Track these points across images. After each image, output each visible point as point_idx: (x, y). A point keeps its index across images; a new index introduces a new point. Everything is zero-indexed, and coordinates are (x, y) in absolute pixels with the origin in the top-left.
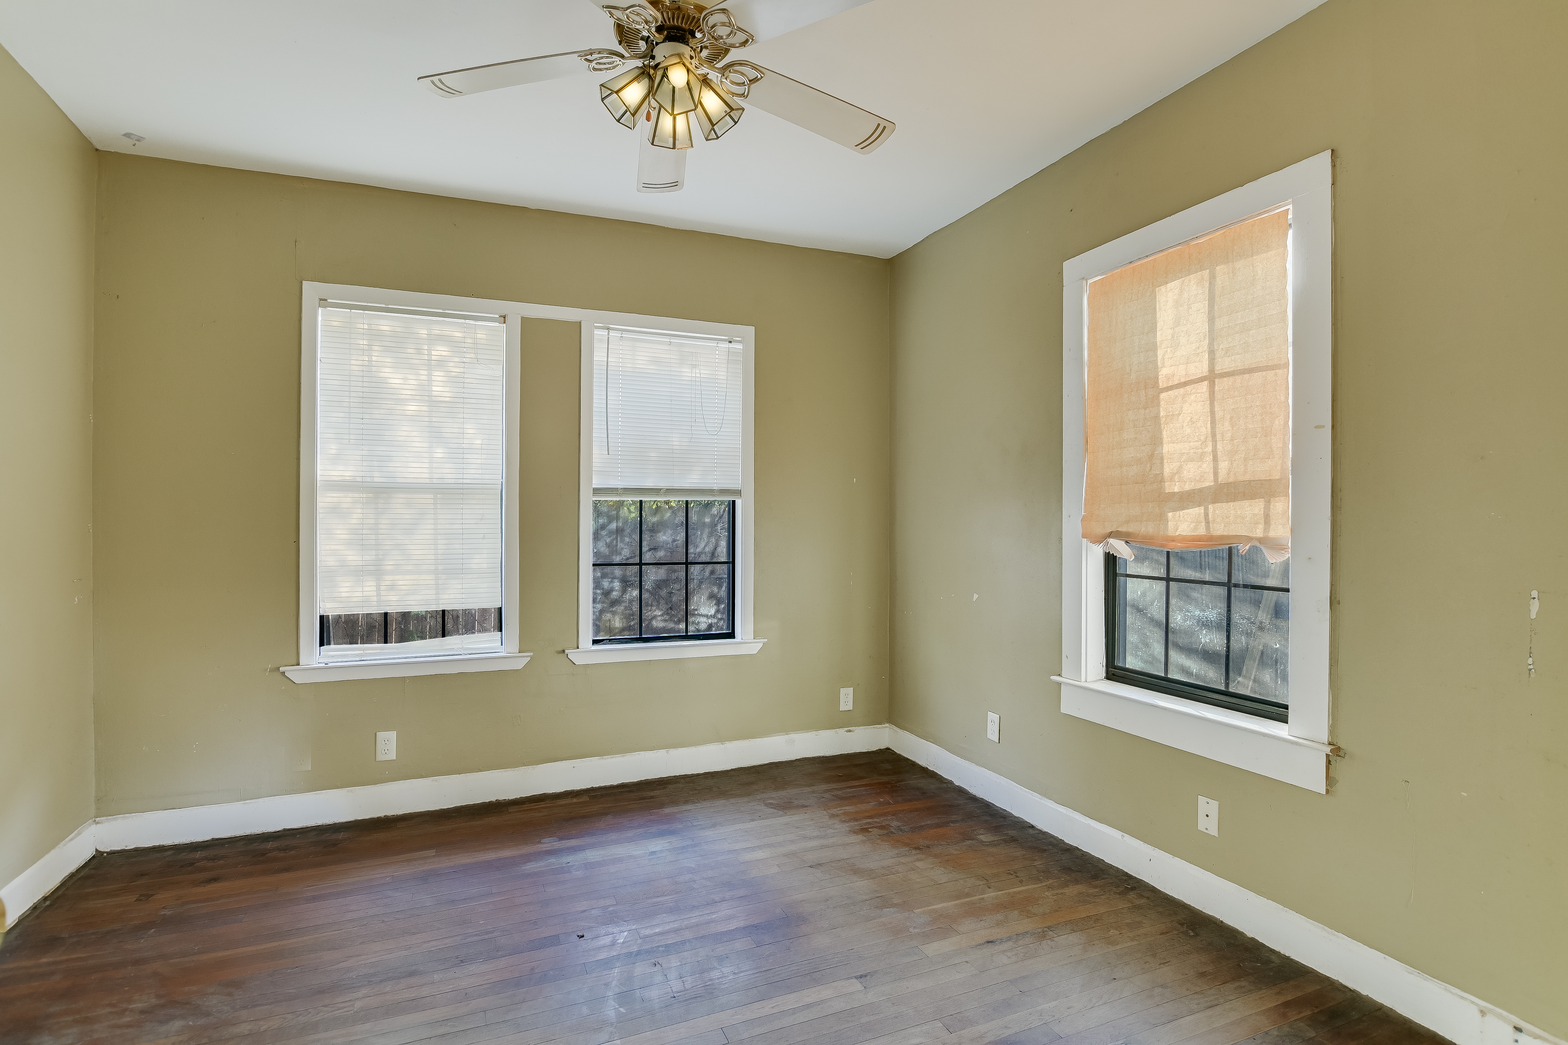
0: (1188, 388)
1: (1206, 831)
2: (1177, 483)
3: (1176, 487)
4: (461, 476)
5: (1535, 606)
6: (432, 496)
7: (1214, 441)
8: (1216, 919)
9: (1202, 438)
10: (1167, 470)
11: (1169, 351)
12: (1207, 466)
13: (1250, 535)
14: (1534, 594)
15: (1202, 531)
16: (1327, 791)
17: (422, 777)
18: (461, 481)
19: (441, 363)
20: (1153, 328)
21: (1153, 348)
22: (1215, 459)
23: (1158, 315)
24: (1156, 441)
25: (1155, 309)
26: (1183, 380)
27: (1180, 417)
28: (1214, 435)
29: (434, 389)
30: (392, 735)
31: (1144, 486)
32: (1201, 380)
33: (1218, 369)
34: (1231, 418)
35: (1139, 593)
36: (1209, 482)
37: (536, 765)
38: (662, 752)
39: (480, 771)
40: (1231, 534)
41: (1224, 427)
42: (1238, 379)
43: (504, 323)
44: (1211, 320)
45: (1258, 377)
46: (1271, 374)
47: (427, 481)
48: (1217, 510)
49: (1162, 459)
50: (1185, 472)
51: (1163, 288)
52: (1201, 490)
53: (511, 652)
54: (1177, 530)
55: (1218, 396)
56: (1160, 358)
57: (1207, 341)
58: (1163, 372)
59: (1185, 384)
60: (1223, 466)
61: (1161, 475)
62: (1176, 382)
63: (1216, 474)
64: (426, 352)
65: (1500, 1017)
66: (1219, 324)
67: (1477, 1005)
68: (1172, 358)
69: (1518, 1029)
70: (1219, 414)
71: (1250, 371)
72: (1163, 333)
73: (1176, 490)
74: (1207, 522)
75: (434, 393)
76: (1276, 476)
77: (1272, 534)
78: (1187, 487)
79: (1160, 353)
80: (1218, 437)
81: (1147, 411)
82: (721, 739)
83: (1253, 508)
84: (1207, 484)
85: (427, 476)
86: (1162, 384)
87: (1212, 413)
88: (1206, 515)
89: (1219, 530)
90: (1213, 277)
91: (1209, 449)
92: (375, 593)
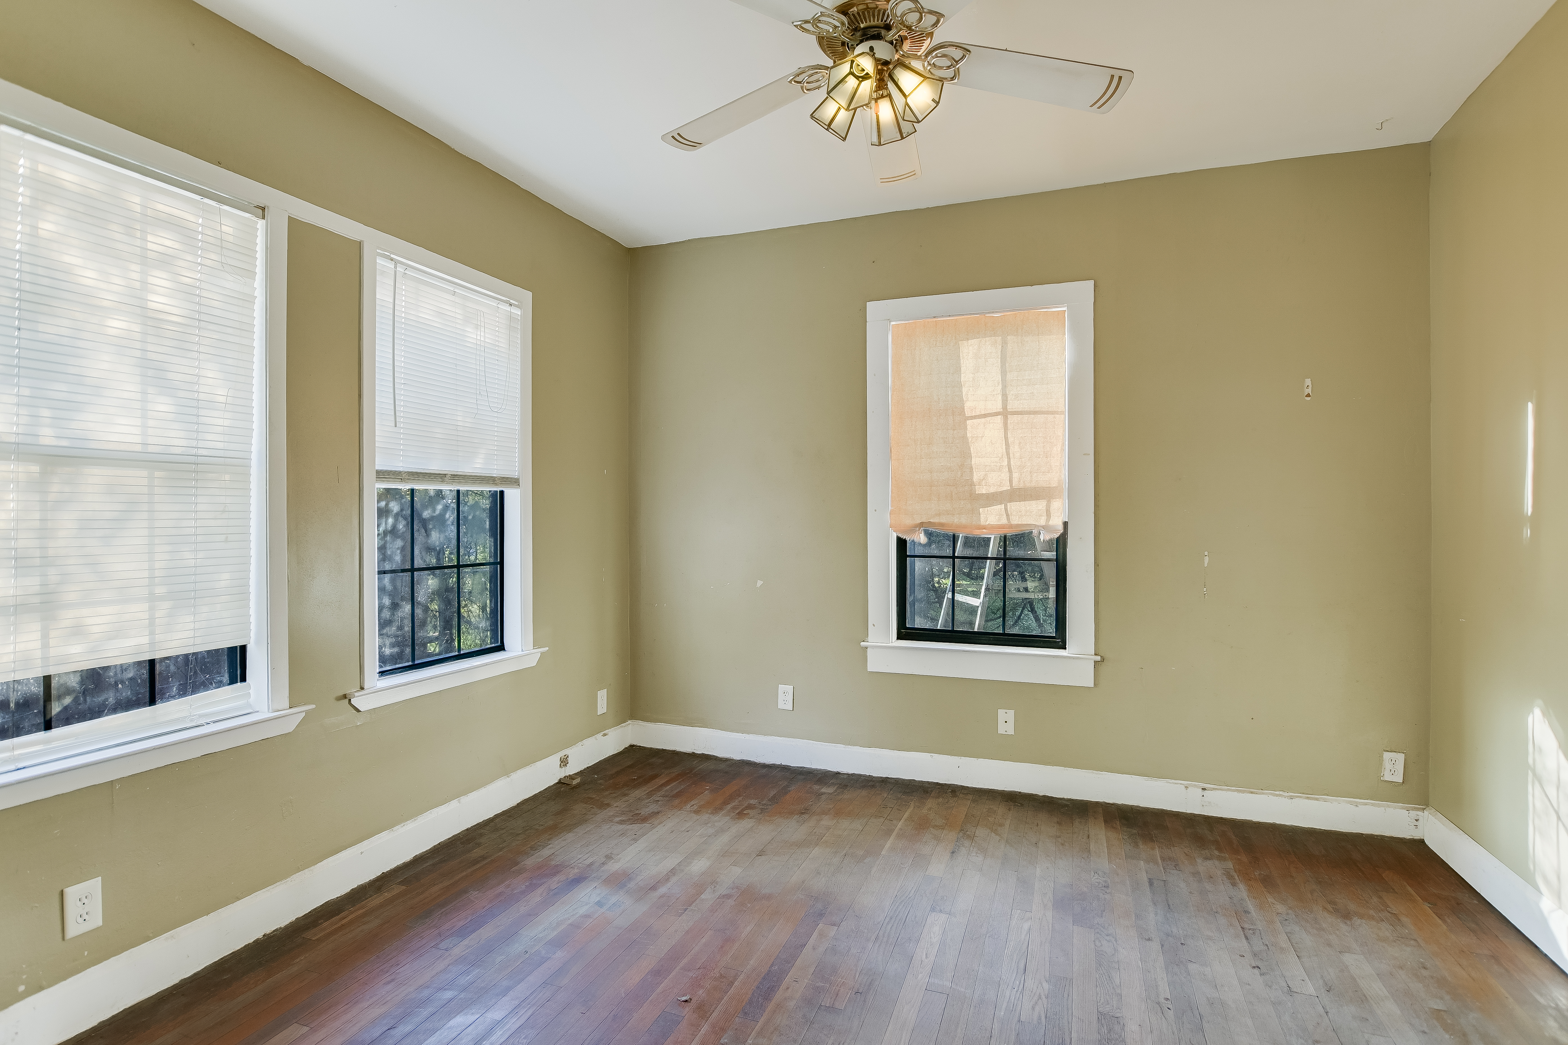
0: (988, 419)
1: (1006, 733)
2: (984, 487)
3: (984, 490)
4: (194, 443)
5: (1206, 560)
6: (145, 473)
7: (1009, 458)
8: (1016, 792)
9: (1000, 455)
10: (976, 478)
11: (971, 390)
12: (1005, 476)
13: (1037, 523)
14: (1206, 553)
15: (1004, 521)
16: (1096, 684)
17: (147, 939)
18: (194, 451)
19: (165, 261)
20: (958, 370)
21: (959, 385)
22: (1010, 471)
23: (962, 361)
24: (966, 455)
25: (959, 356)
26: (983, 413)
27: (983, 439)
28: (1008, 454)
29: (151, 297)
30: (94, 886)
31: (956, 488)
32: (996, 414)
33: (1010, 407)
34: (1020, 443)
35: (927, 569)
36: (1006, 487)
37: (314, 865)
38: (454, 804)
39: (238, 899)
40: (1023, 523)
41: (1015, 449)
42: (1026, 417)
43: (263, 218)
44: (1004, 373)
45: (1040, 418)
46: (1051, 416)
47: (138, 448)
48: (1013, 506)
49: (971, 468)
50: (990, 479)
51: (965, 343)
52: (1001, 492)
53: (279, 709)
54: (987, 520)
55: (1010, 427)
56: (964, 393)
57: (1000, 387)
58: (968, 405)
59: (985, 416)
60: (1016, 475)
61: (970, 480)
62: (978, 413)
63: (1011, 481)
64: (138, 234)
65: (1195, 786)
66: (1009, 376)
67: (1183, 784)
68: (973, 395)
69: (1204, 789)
70: (1010, 440)
71: (1035, 413)
72: (966, 376)
73: (984, 492)
74: (1007, 515)
75: (151, 305)
76: (1054, 484)
77: (1051, 523)
78: (992, 490)
79: (964, 390)
80: (1011, 456)
81: (955, 432)
82: (506, 772)
83: (1038, 506)
84: (1005, 488)
85: (138, 439)
86: (968, 413)
87: (1006, 438)
88: (1006, 509)
89: (1015, 521)
90: (1004, 343)
91: (1005, 463)
92: (38, 645)
